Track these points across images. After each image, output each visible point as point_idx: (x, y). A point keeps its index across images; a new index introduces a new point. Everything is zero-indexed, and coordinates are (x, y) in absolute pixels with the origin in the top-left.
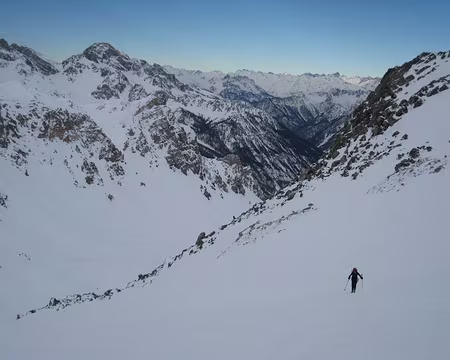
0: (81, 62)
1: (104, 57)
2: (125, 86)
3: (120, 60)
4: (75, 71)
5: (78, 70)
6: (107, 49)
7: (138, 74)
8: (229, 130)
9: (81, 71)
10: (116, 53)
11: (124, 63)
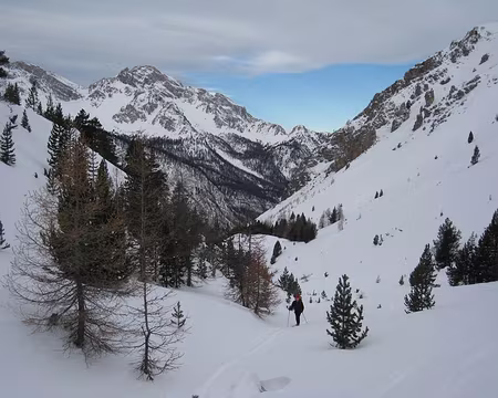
0: (111, 85)
1: (146, 81)
2: (156, 106)
3: (167, 86)
4: (102, 96)
5: (107, 94)
6: (150, 72)
7: (190, 102)
8: (289, 152)
9: (110, 96)
10: (162, 78)
11: (172, 90)
